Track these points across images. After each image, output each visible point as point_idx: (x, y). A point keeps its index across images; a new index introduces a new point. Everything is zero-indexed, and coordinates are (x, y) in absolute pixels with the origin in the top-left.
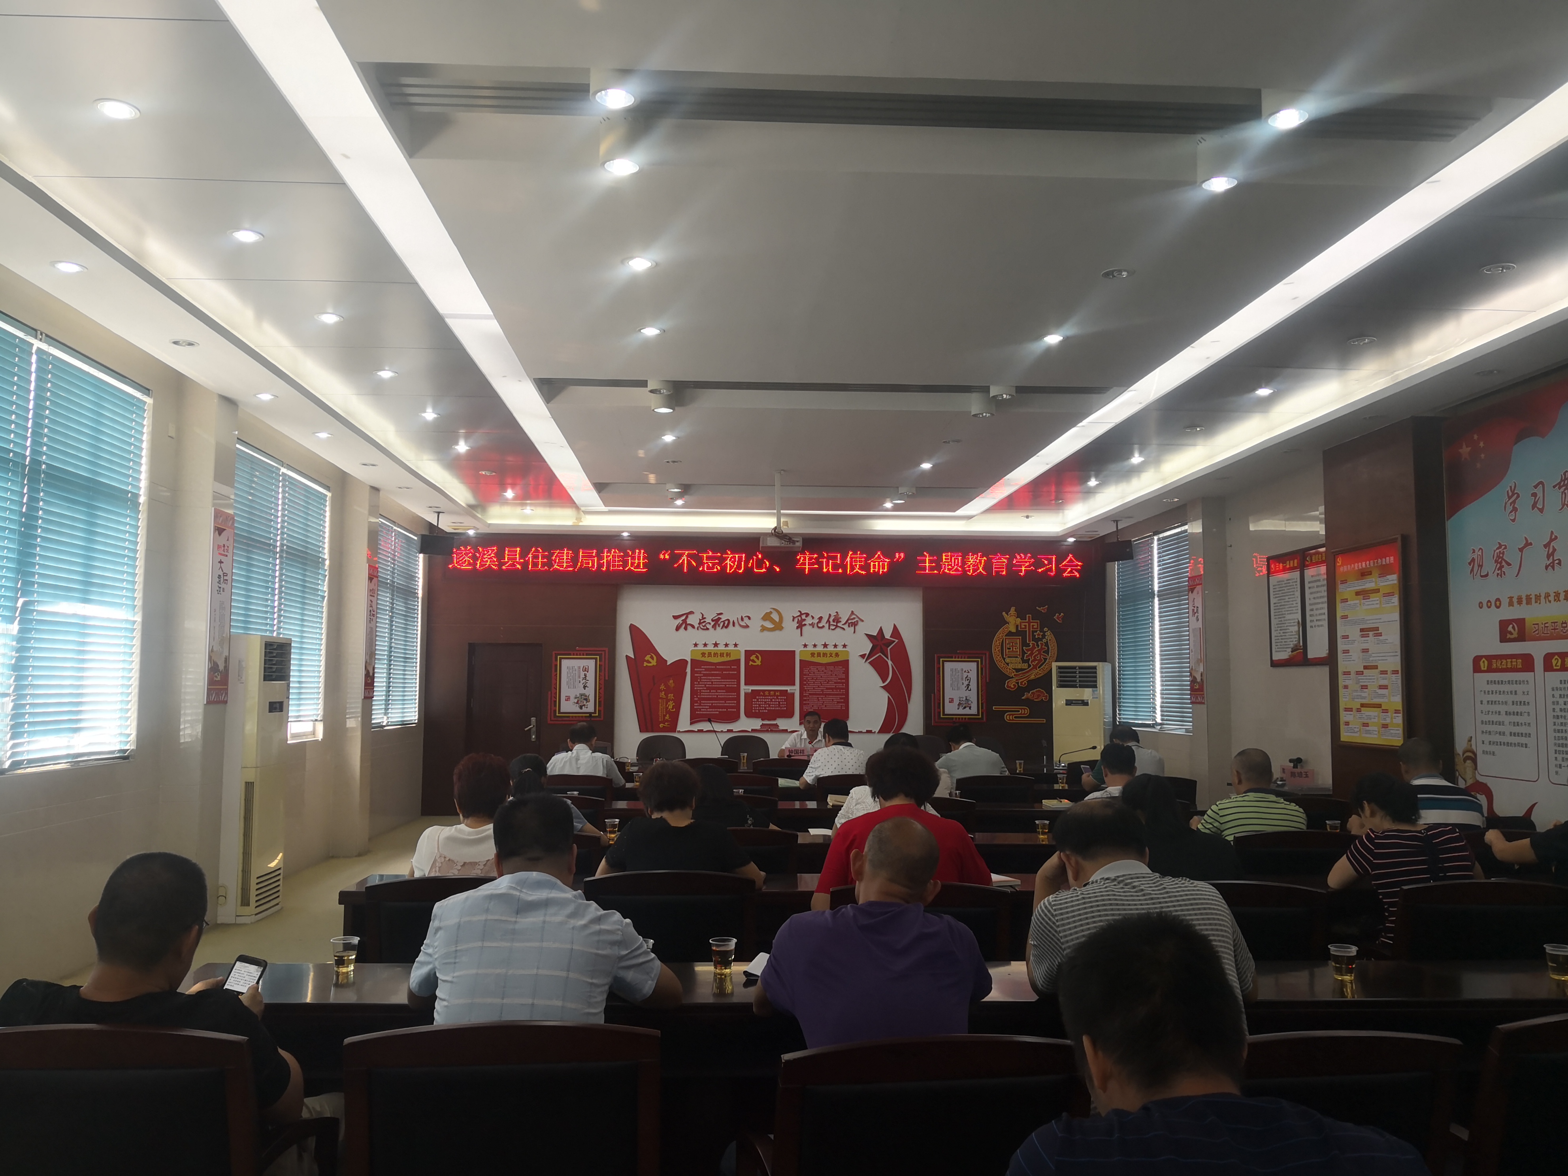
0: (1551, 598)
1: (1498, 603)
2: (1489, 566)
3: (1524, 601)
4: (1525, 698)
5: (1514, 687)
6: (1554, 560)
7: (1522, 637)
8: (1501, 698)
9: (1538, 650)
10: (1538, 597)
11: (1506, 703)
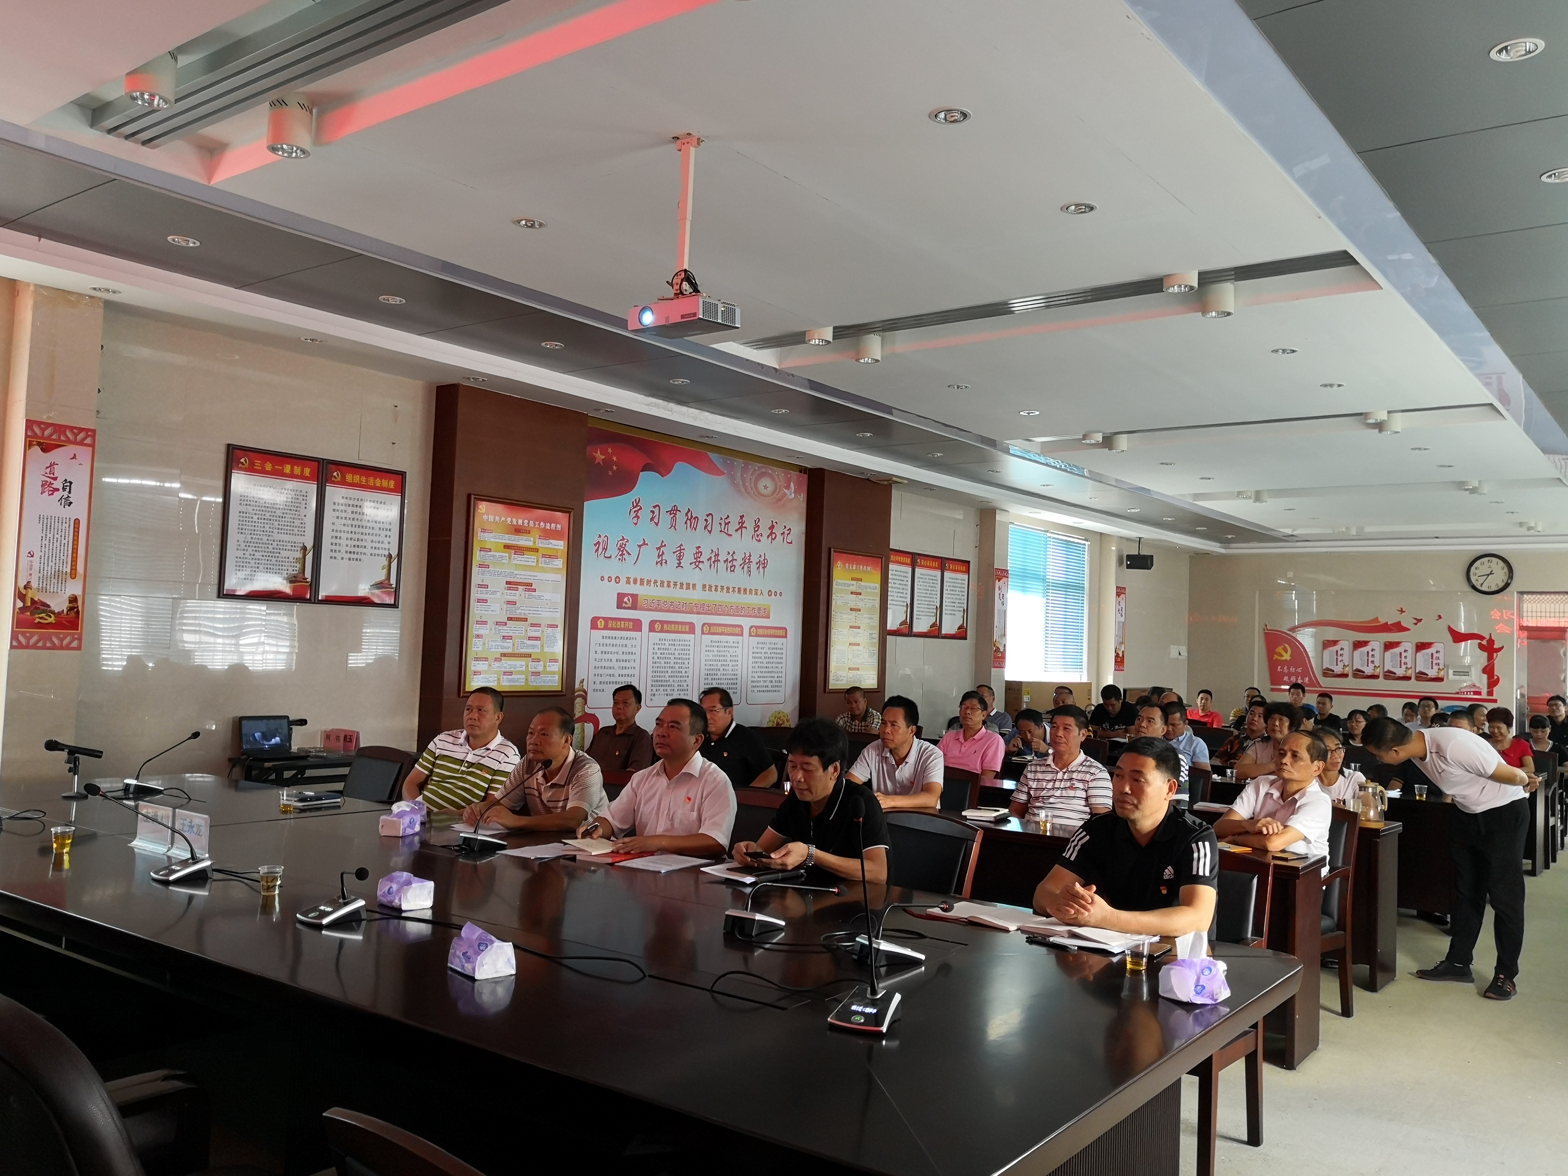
0: (658, 584)
1: (618, 580)
2: (613, 551)
3: (639, 582)
4: (633, 650)
5: (625, 642)
6: (662, 560)
7: (634, 607)
8: (615, 649)
9: (645, 617)
10: (649, 582)
11: (617, 653)
